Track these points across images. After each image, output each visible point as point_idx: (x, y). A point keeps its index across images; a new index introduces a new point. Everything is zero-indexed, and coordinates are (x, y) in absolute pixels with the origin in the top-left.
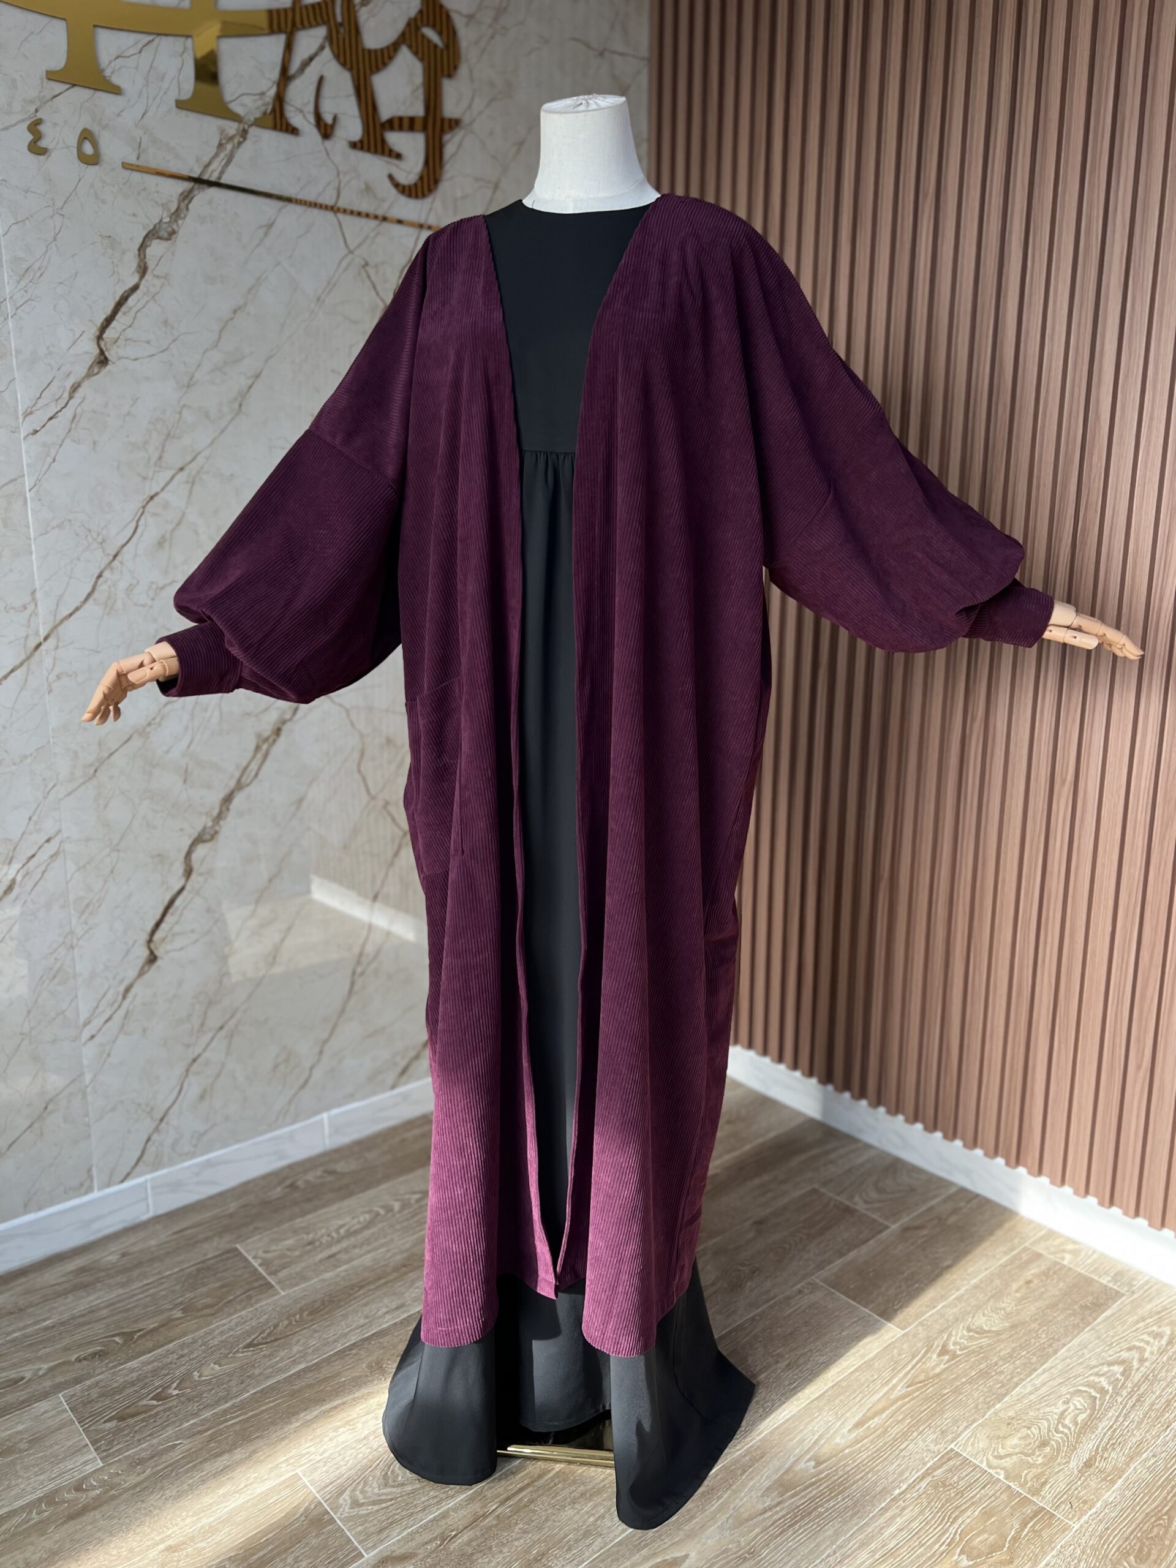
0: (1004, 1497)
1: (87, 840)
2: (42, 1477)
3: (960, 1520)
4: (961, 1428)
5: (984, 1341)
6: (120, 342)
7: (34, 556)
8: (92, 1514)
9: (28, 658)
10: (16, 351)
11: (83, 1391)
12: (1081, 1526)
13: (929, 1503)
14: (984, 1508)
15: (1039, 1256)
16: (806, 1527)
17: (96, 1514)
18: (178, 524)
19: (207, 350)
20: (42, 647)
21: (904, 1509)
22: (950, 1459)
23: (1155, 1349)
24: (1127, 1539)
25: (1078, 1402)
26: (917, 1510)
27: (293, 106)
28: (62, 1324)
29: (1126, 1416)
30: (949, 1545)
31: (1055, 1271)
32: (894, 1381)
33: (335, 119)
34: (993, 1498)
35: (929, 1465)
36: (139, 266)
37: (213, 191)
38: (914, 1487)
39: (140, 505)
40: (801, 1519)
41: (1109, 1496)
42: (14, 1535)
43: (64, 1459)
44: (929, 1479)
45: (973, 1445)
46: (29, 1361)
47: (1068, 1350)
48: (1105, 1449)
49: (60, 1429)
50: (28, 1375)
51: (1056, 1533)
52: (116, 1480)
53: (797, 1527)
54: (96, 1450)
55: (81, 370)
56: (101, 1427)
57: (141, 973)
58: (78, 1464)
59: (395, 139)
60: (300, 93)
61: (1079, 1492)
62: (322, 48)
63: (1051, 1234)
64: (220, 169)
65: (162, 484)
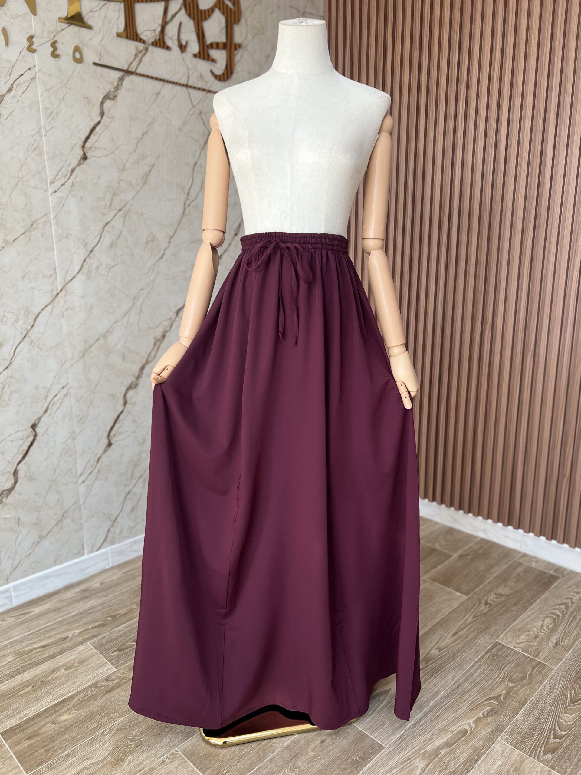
0: (523, 659)
1: (80, 388)
2: (89, 677)
3: (506, 669)
4: (500, 633)
5: (503, 599)
6: (93, 149)
7: (55, 252)
8: (117, 690)
9: (53, 300)
10: (47, 153)
11: (98, 641)
12: (558, 668)
13: (492, 662)
14: (515, 663)
15: (521, 564)
16: (440, 675)
17: (119, 690)
18: (119, 236)
19: (130, 154)
20: (60, 295)
21: (480, 666)
22: (497, 645)
23: (577, 598)
24: (578, 672)
25: (548, 620)
26: (486, 666)
27: (168, 36)
28: (81, 614)
29: (570, 625)
30: (503, 678)
31: (528, 570)
32: (467, 616)
33: (187, 43)
34: (518, 660)
35: (488, 648)
36: (101, 112)
37: (133, 77)
38: (483, 657)
39: (102, 227)
40: (437, 673)
41: (568, 655)
42: (82, 702)
43: (97, 669)
44: (489, 654)
45: (506, 639)
46: (69, 630)
47: (541, 600)
48: (563, 638)
49: (92, 656)
50: (70, 636)
51: (548, 671)
52: (124, 675)
53: (436, 675)
54: (111, 664)
55: (75, 162)
56: (111, 654)
57: (105, 451)
58: (105, 670)
59: (214, 53)
60: (171, 30)
61: (555, 655)
62: (180, 9)
63: (525, 555)
64: (136, 66)
65: (111, 217)
